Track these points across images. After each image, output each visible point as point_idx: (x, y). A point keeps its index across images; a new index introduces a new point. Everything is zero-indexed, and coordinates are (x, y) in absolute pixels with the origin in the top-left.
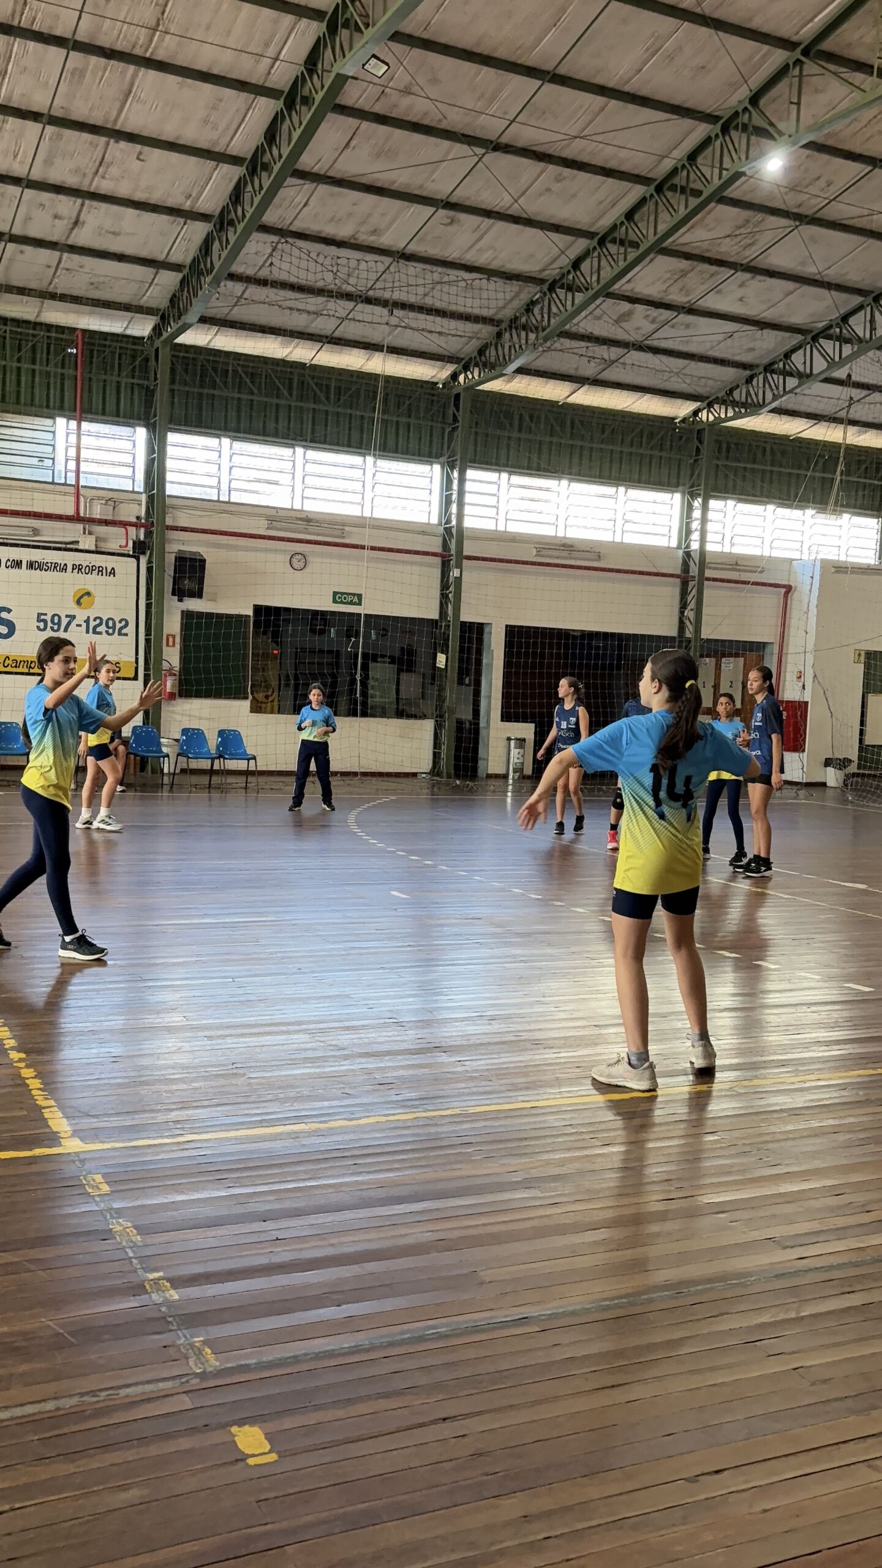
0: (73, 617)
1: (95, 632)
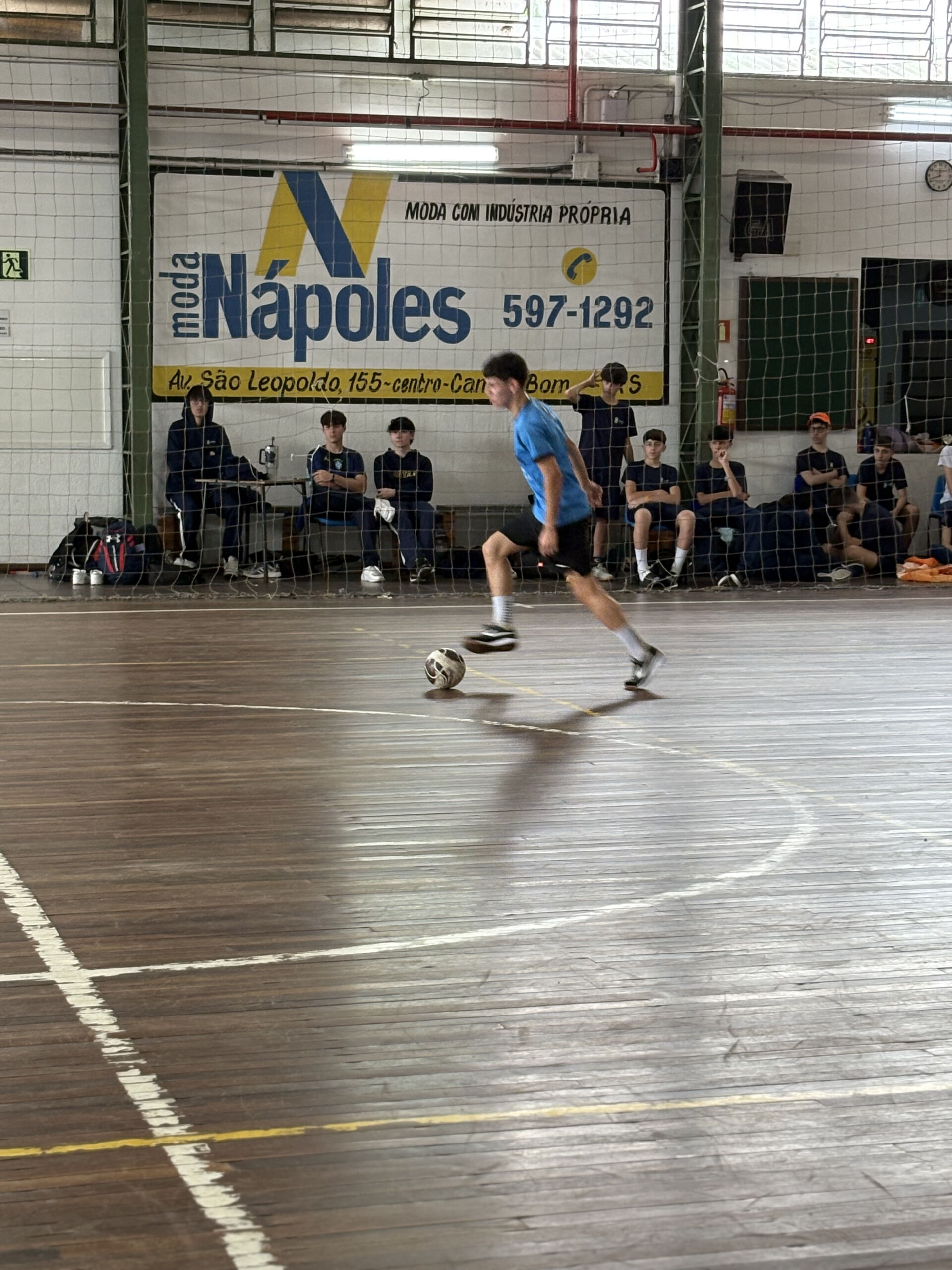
0: (560, 300)
1: (598, 324)
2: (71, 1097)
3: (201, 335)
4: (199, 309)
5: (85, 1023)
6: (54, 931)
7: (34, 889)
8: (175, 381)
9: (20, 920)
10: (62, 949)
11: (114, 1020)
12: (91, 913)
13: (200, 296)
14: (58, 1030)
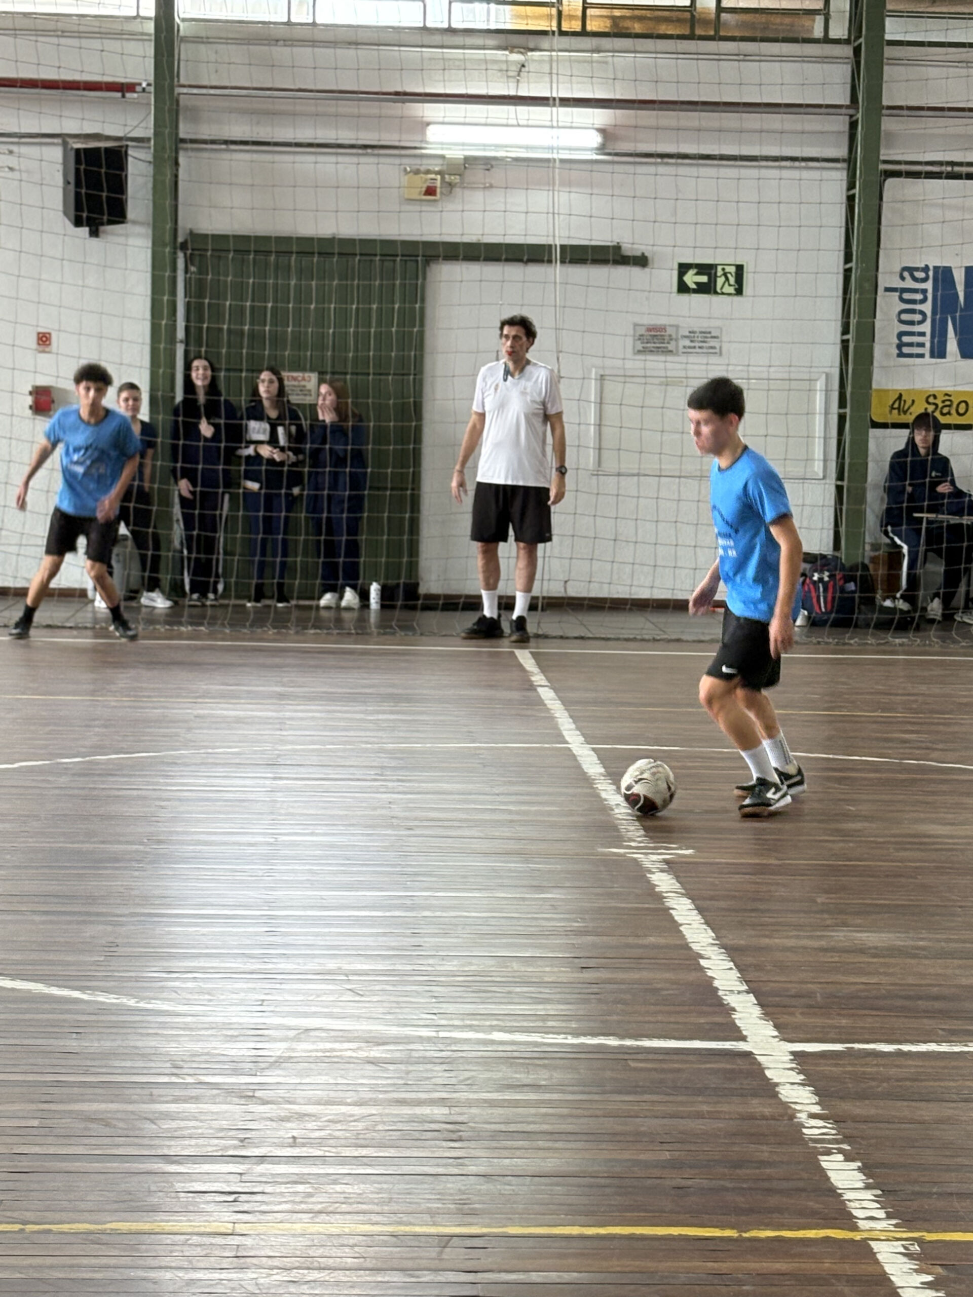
2: (769, 1179)
3: (927, 355)
4: (926, 327)
5: (784, 1099)
6: (751, 998)
7: (732, 952)
8: (896, 405)
9: (716, 984)
10: (761, 1018)
11: (815, 1099)
12: (790, 982)
13: (929, 314)
14: (757, 1106)
